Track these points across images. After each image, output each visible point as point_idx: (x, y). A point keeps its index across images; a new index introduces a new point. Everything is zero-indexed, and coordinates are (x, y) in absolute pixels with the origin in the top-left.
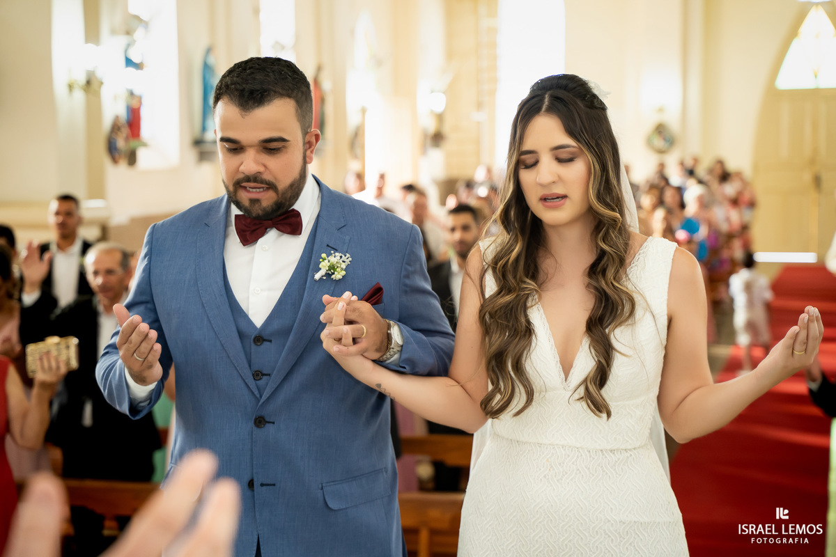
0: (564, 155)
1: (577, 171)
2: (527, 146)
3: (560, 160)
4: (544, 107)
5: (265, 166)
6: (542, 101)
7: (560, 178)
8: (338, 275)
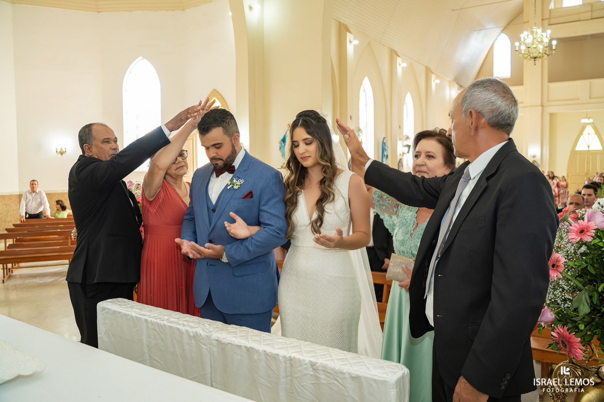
0: (308, 142)
1: (313, 148)
2: (294, 139)
3: (307, 144)
4: (299, 124)
5: (217, 153)
6: (299, 122)
7: (307, 150)
8: (236, 187)
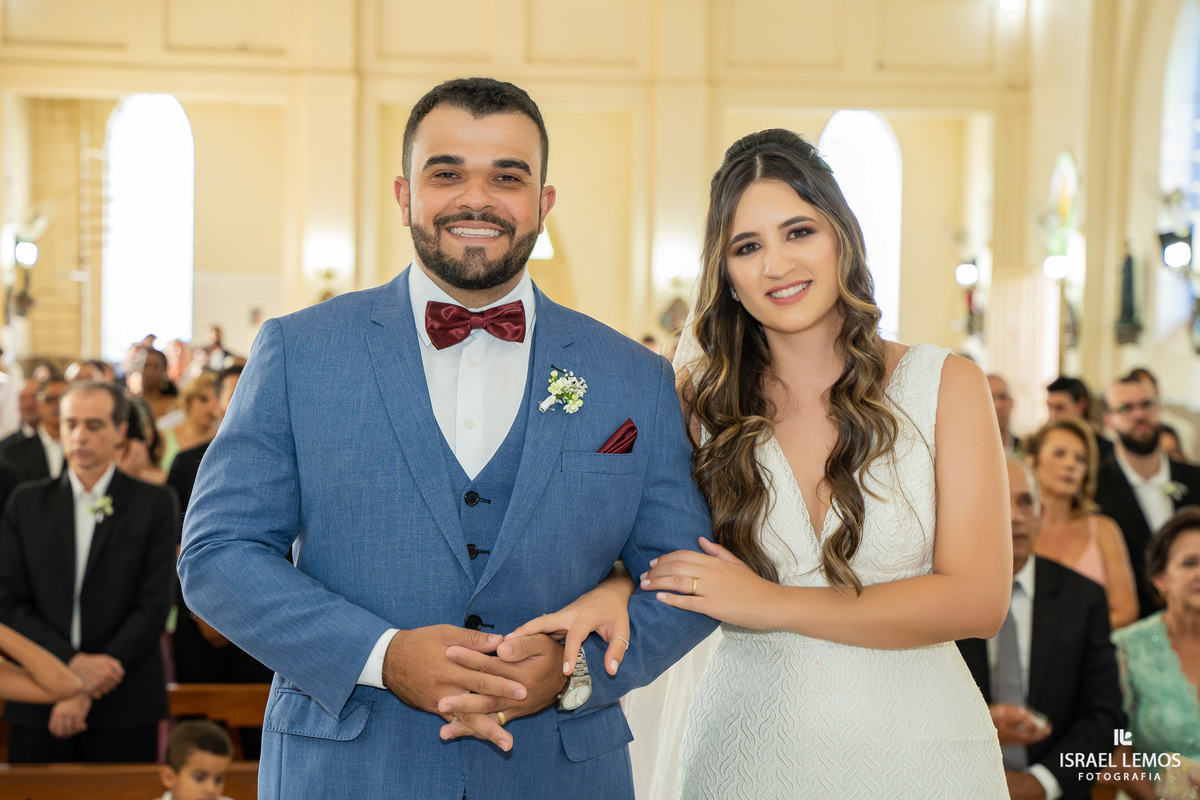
4: (759, 171)
6: (753, 164)
8: (573, 407)
